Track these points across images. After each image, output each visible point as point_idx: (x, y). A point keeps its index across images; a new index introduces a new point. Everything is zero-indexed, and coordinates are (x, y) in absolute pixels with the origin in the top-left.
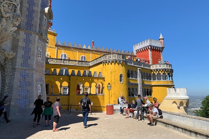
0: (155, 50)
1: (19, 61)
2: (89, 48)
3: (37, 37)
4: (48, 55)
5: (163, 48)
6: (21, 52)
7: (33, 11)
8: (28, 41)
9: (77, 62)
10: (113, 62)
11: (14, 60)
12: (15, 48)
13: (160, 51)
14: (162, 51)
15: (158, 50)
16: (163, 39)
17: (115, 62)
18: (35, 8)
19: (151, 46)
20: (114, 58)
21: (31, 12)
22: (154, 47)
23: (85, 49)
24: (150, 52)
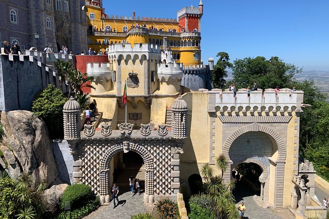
0: (192, 17)
1: (73, 39)
2: (131, 18)
3: (80, 25)
4: (95, 28)
5: (201, 15)
6: (73, 34)
7: (76, 11)
8: (76, 28)
9: (116, 33)
10: (135, 34)
11: (70, 38)
12: (70, 32)
13: (197, 18)
14: (200, 18)
15: (195, 17)
16: (202, 5)
17: (137, 34)
18: (77, 9)
19: (187, 14)
20: (136, 31)
21: (75, 11)
22: (190, 15)
23: (126, 20)
24: (186, 20)
